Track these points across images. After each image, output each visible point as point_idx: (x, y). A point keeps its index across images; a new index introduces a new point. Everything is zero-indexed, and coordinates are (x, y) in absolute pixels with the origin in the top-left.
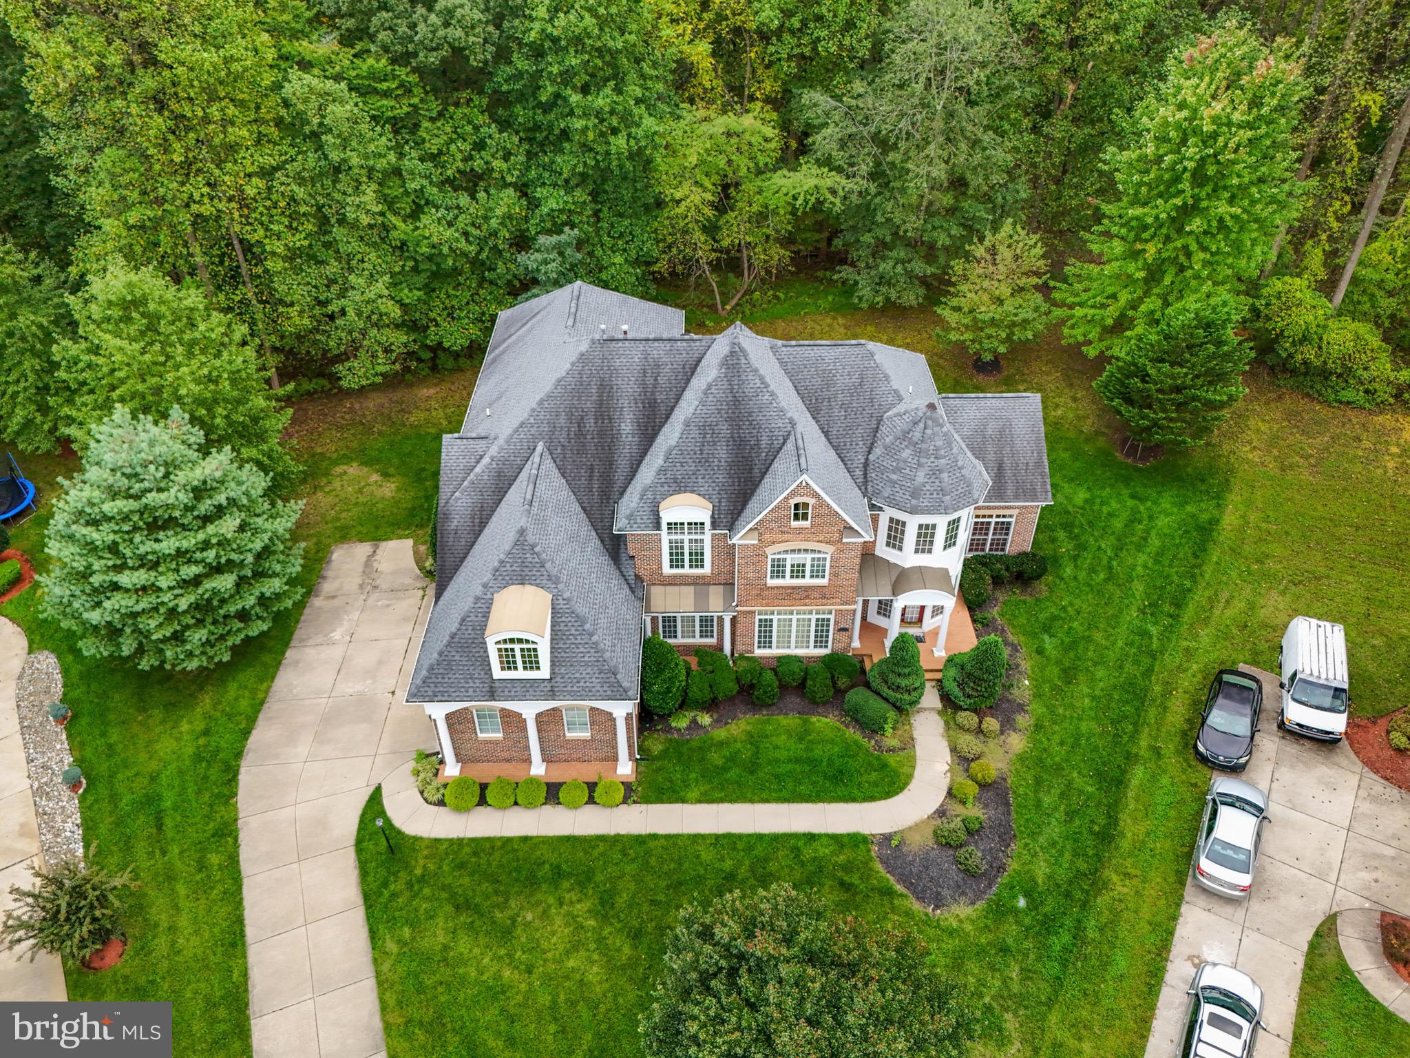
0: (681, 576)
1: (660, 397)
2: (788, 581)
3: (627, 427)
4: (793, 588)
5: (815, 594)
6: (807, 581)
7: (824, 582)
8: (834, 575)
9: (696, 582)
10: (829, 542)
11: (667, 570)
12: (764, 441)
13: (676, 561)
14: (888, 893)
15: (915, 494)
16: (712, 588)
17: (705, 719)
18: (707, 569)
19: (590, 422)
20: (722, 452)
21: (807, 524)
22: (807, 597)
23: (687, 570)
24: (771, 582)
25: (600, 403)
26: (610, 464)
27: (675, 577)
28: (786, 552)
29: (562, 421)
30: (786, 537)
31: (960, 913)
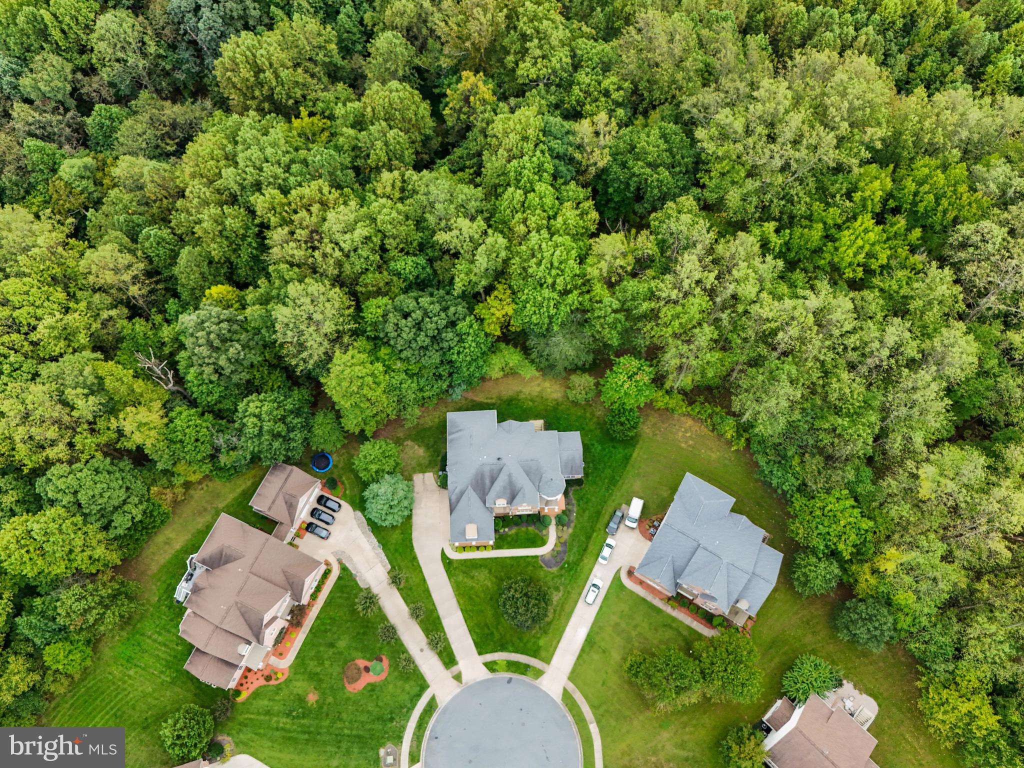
1: (494, 476)
3: (487, 482)
14: (541, 567)
17: (507, 529)
19: (480, 481)
20: (508, 491)
25: (481, 477)
26: (484, 489)
29: (474, 481)
31: (555, 570)
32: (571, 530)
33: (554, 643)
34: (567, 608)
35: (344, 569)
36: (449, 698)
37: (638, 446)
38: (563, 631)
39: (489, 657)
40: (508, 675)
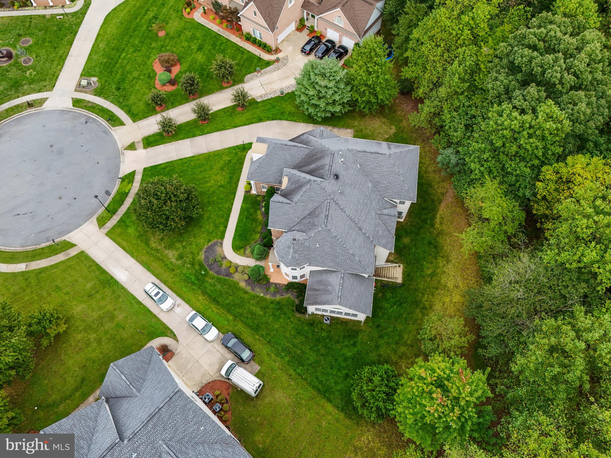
14: (209, 241)
19: (315, 157)
26: (305, 166)
29: (316, 151)
31: (202, 256)
32: (243, 284)
33: (124, 243)
34: (155, 265)
35: (268, 64)
36: (116, 138)
37: (342, 416)
38: (133, 256)
39: (138, 178)
40: (114, 192)
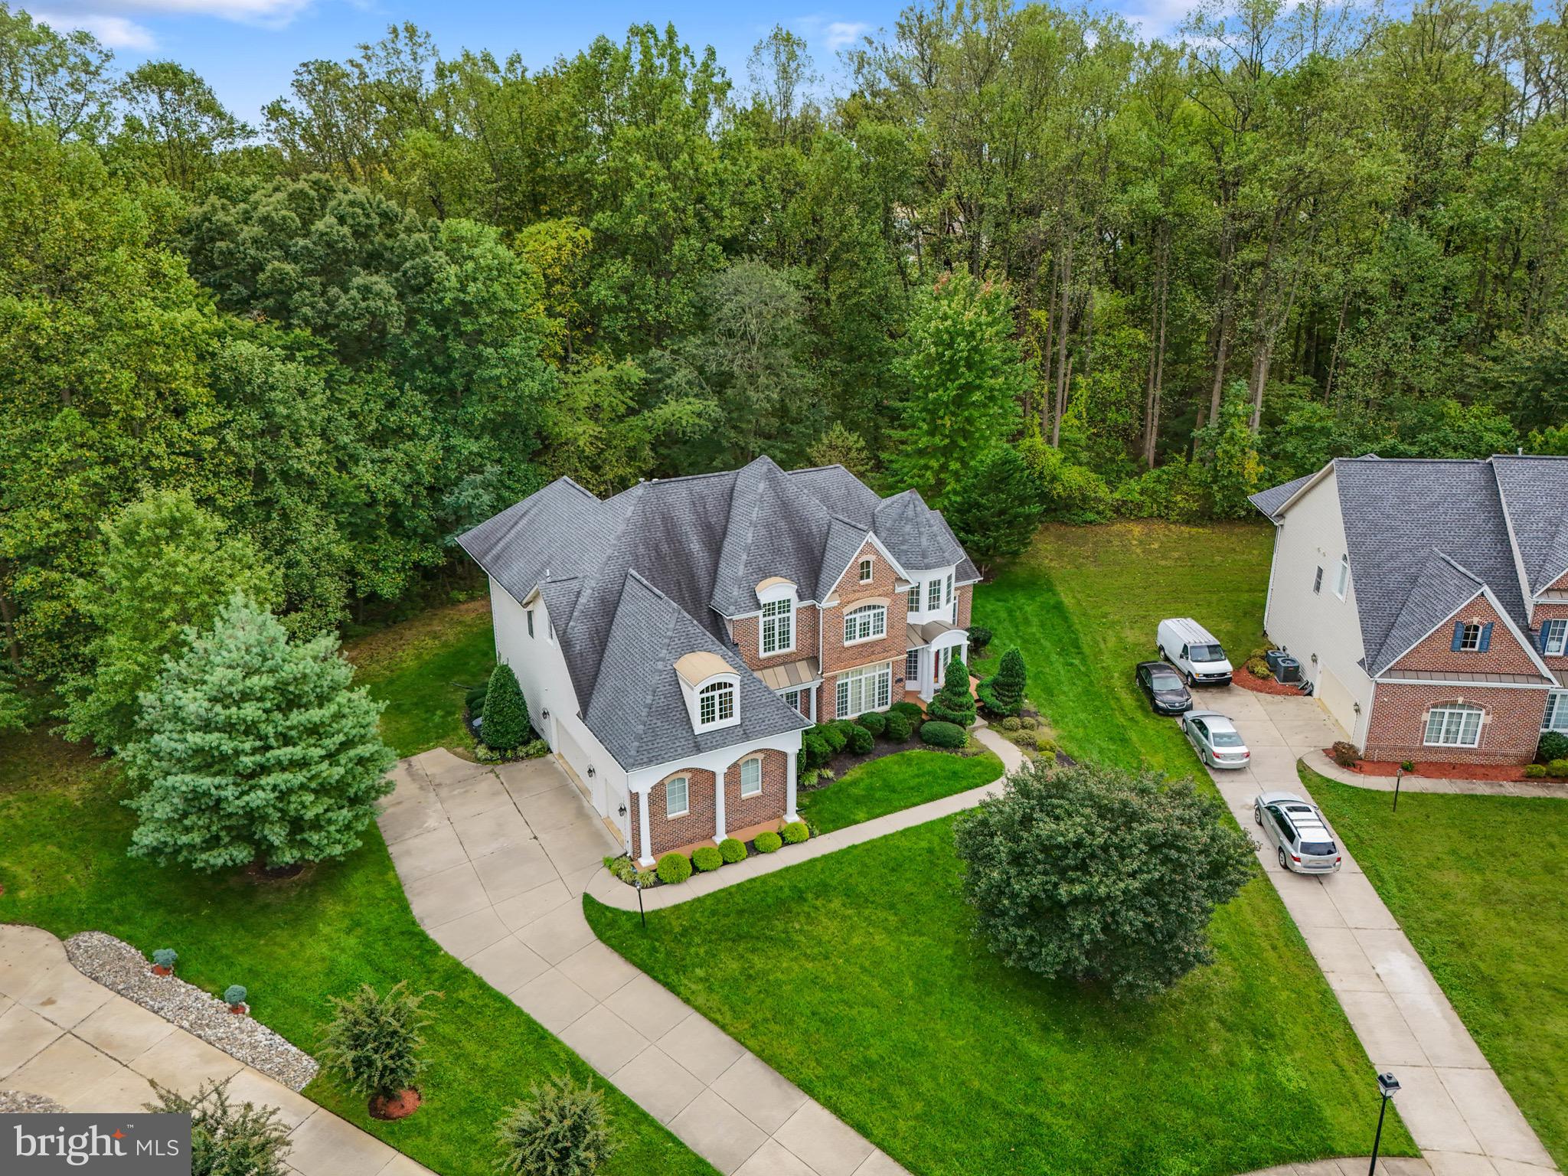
0: (774, 657)
1: (713, 520)
2: (858, 641)
3: (696, 546)
4: (863, 645)
5: (878, 649)
6: (872, 638)
7: (883, 636)
8: (891, 627)
9: (786, 661)
10: (886, 595)
11: (762, 655)
12: (815, 530)
13: (769, 645)
15: (924, 556)
16: (798, 664)
17: (830, 774)
18: (793, 648)
19: (665, 548)
20: (788, 543)
21: (870, 581)
22: (873, 653)
23: (777, 652)
24: (847, 644)
25: (668, 531)
26: (692, 577)
27: (769, 659)
28: (855, 612)
29: (641, 550)
30: (857, 595)
